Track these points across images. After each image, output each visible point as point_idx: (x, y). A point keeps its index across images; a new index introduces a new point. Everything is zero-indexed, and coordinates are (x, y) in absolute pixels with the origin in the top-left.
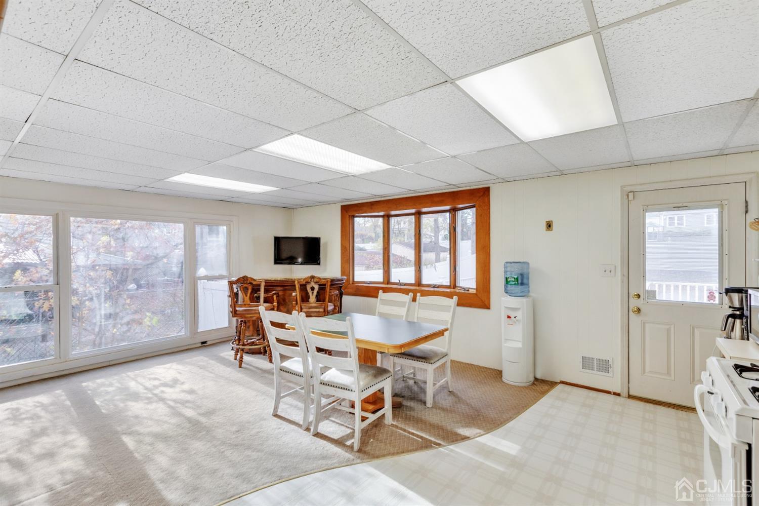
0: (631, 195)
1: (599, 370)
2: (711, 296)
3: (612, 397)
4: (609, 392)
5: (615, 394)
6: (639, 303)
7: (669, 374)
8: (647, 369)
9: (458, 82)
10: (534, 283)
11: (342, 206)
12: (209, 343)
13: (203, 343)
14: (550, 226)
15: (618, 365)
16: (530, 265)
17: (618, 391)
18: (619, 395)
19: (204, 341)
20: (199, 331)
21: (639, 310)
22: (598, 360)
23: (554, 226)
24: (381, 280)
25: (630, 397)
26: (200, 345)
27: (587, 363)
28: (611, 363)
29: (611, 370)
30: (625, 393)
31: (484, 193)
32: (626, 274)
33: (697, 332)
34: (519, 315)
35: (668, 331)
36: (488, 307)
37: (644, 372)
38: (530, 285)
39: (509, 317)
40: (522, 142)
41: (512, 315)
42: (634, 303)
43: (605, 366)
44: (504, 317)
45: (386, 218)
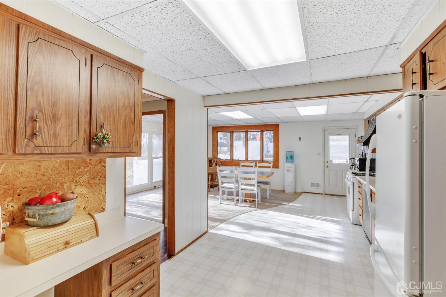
0: (325, 130)
1: (316, 187)
2: (347, 162)
3: (320, 195)
4: (319, 194)
5: (321, 194)
6: (328, 164)
7: (336, 185)
8: (330, 185)
9: (297, 108)
10: (296, 158)
11: (213, 127)
12: (157, 187)
13: (155, 187)
14: (300, 139)
15: (322, 185)
16: (295, 152)
17: (322, 193)
18: (322, 194)
19: (155, 186)
20: (153, 181)
21: (328, 167)
22: (316, 183)
23: (302, 139)
24: (229, 159)
25: (325, 194)
26: (154, 188)
27: (312, 185)
28: (320, 184)
29: (320, 186)
30: (324, 194)
31: (277, 126)
32: (324, 155)
33: (343, 172)
34: (292, 169)
35: (336, 172)
36: (278, 168)
37: (329, 186)
38: (295, 159)
39: (288, 170)
40: (300, 116)
41: (289, 169)
42: (326, 164)
43: (318, 185)
44: (286, 171)
45: (232, 133)
